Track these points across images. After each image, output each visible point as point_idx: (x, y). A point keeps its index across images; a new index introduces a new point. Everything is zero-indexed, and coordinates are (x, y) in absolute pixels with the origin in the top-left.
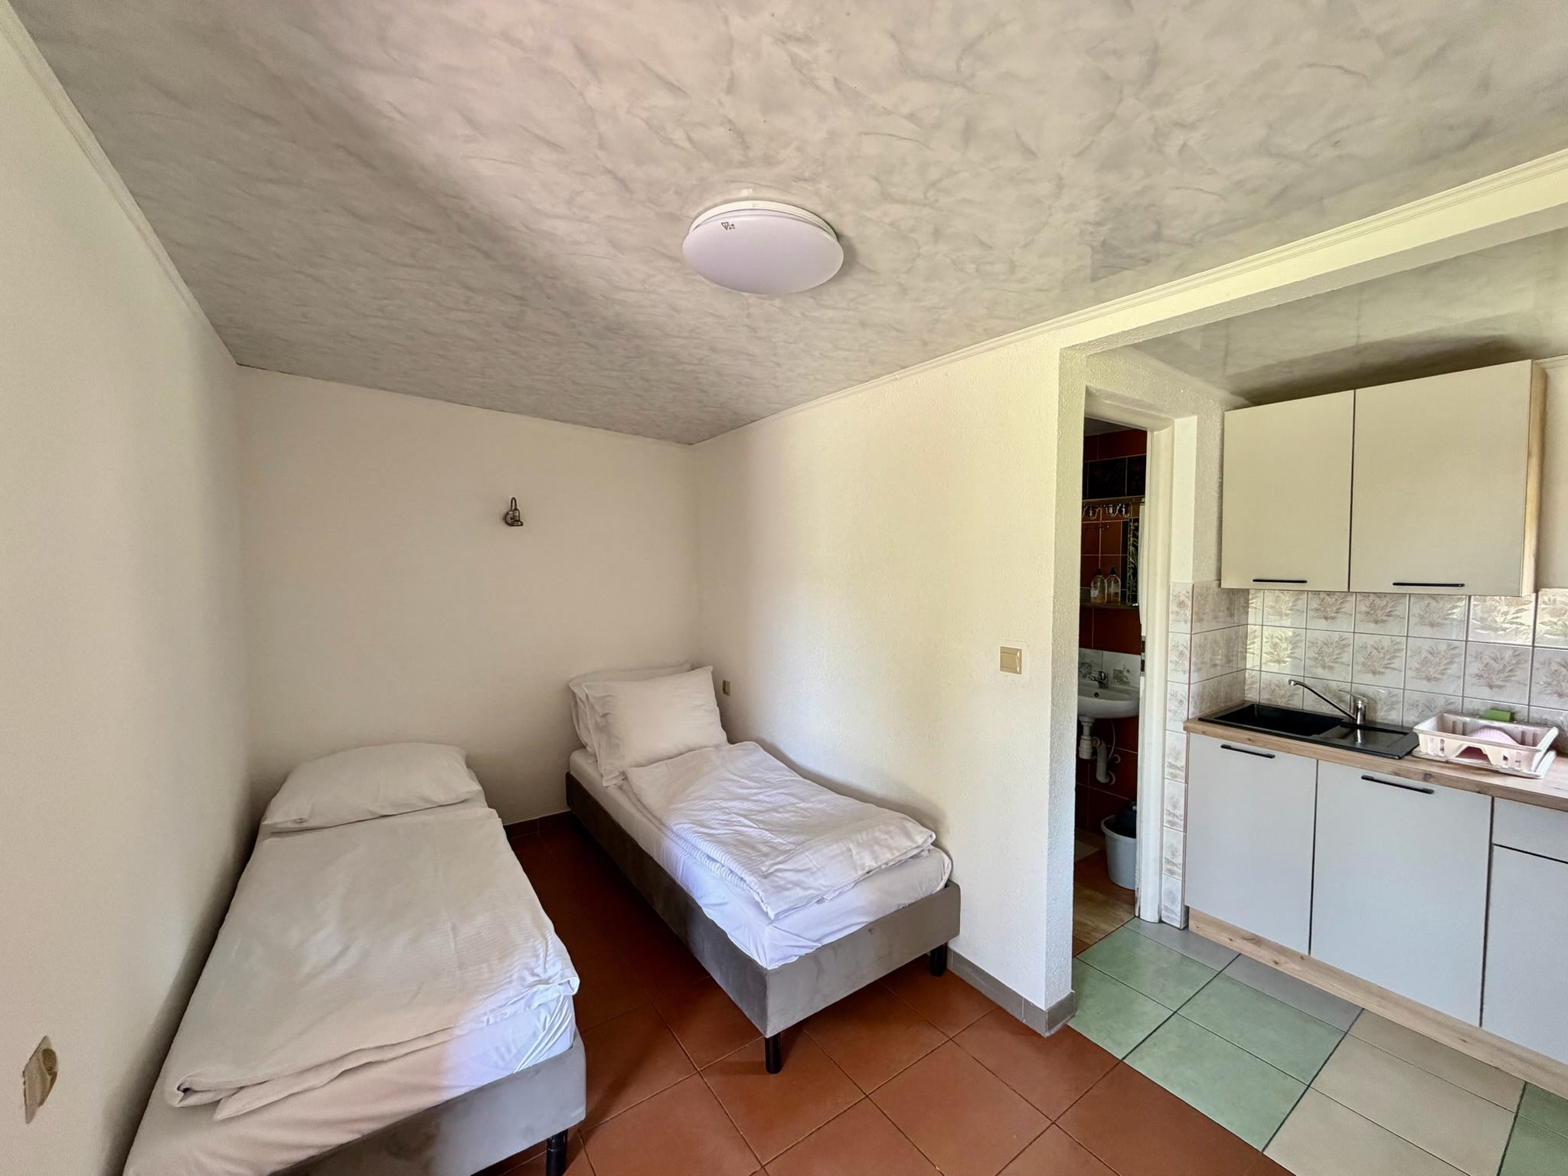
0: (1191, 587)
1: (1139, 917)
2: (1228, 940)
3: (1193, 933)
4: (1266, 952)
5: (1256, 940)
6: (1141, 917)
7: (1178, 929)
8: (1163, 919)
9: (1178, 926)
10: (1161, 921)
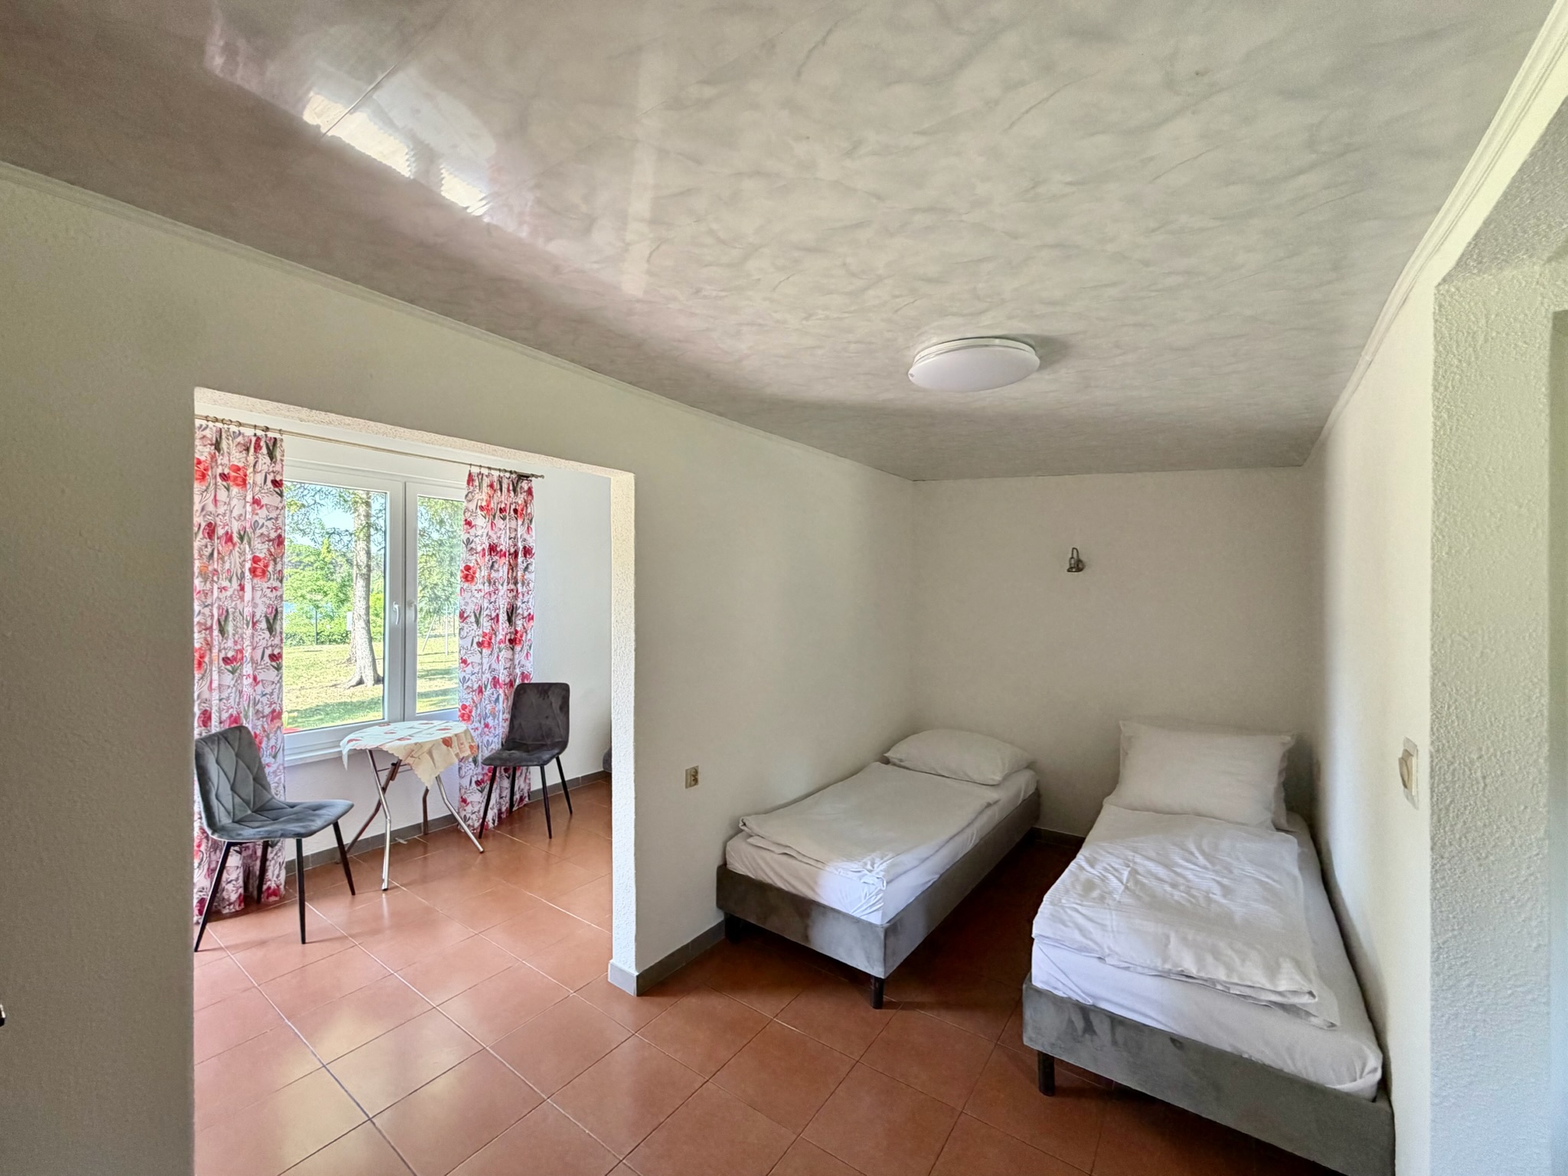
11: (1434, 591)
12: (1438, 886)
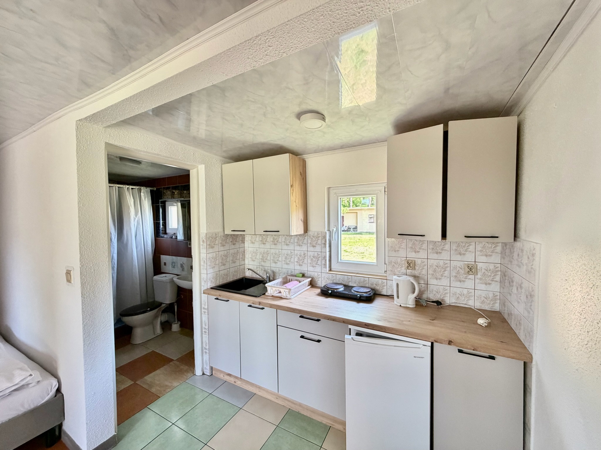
0: (205, 234)
1: (195, 374)
2: (223, 376)
3: (214, 376)
4: (232, 379)
5: (229, 375)
6: (196, 374)
7: (209, 376)
8: (205, 373)
9: (209, 375)
10: (203, 374)
11: (79, 217)
12: (84, 307)
